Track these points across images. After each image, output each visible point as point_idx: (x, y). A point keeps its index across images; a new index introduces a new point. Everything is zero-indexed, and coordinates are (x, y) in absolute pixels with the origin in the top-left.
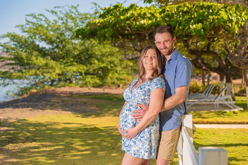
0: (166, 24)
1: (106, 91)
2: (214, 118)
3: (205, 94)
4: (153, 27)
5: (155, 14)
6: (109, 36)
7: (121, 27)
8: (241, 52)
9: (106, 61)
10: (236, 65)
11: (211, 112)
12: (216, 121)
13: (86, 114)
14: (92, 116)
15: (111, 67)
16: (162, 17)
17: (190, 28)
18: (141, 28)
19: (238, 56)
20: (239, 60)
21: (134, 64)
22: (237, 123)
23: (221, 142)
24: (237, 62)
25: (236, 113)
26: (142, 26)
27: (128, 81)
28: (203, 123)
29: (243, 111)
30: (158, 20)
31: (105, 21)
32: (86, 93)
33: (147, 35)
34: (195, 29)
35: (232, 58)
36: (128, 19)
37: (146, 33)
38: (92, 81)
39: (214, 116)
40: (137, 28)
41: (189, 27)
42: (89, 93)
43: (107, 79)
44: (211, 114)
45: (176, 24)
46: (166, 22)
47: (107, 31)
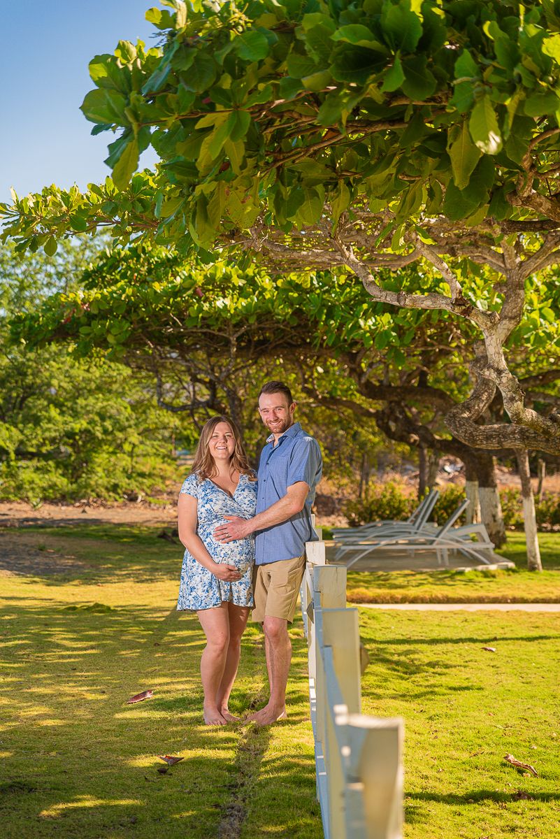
0: (290, 311)
1: (92, 513)
2: (426, 588)
3: (414, 522)
4: (252, 320)
5: (258, 279)
6: (119, 344)
7: (154, 315)
8: (478, 406)
9: (88, 412)
10: (465, 440)
11: (421, 573)
12: (427, 596)
13: (54, 575)
14: (76, 582)
15: (105, 432)
16: (277, 288)
17: (360, 327)
18: (217, 319)
19: (469, 418)
20: (472, 429)
21: (182, 419)
22: (486, 600)
23: (423, 634)
24: (466, 432)
25: (494, 576)
26: (218, 315)
27: (163, 478)
28: (394, 600)
29: (514, 571)
30: (268, 296)
31: (104, 297)
32: (27, 520)
33: (233, 340)
34: (371, 331)
35: (455, 423)
36: (177, 292)
37: (230, 335)
38: (40, 480)
39: (425, 582)
40: (203, 318)
41: (357, 322)
42: (35, 520)
43: (92, 472)
44: (418, 577)
45: (320, 312)
46: (291, 305)
47: (111, 326)
